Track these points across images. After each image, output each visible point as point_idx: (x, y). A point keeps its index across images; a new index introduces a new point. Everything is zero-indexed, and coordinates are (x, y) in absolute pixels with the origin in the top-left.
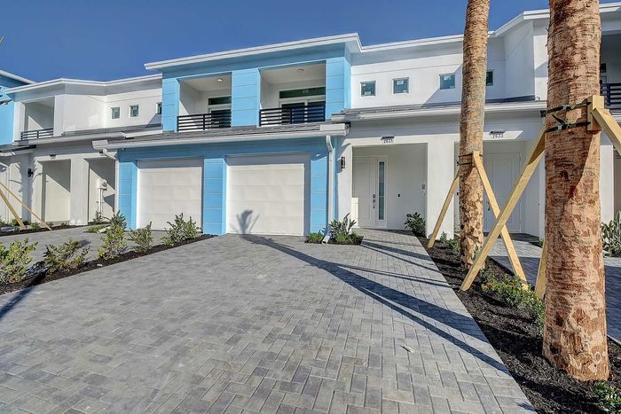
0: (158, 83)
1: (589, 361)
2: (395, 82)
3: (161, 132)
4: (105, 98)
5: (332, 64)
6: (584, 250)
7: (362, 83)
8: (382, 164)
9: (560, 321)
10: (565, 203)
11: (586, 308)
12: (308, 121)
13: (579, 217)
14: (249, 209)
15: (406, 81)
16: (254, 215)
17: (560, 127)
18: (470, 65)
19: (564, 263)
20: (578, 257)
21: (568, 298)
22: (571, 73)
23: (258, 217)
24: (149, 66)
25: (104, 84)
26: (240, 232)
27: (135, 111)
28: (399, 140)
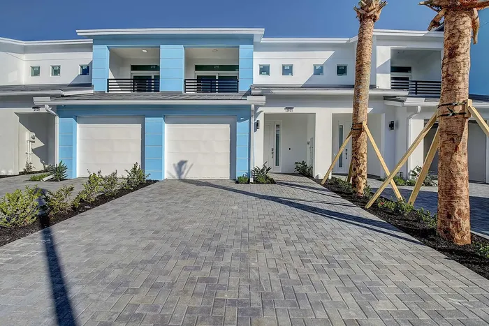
0: (89, 48)
1: (464, 235)
2: (284, 67)
3: (92, 92)
4: (24, 57)
5: (244, 49)
6: (462, 178)
7: (260, 65)
8: (278, 126)
9: (449, 216)
10: (452, 154)
11: (463, 208)
12: (218, 91)
13: (459, 162)
14: (184, 159)
15: (291, 67)
16: (189, 164)
17: (451, 114)
18: (362, 66)
19: (452, 186)
20: (459, 182)
21: (454, 204)
22: (457, 86)
23: (192, 165)
24: (80, 32)
25: (24, 43)
26: (177, 178)
27: (56, 71)
28: (297, 110)
